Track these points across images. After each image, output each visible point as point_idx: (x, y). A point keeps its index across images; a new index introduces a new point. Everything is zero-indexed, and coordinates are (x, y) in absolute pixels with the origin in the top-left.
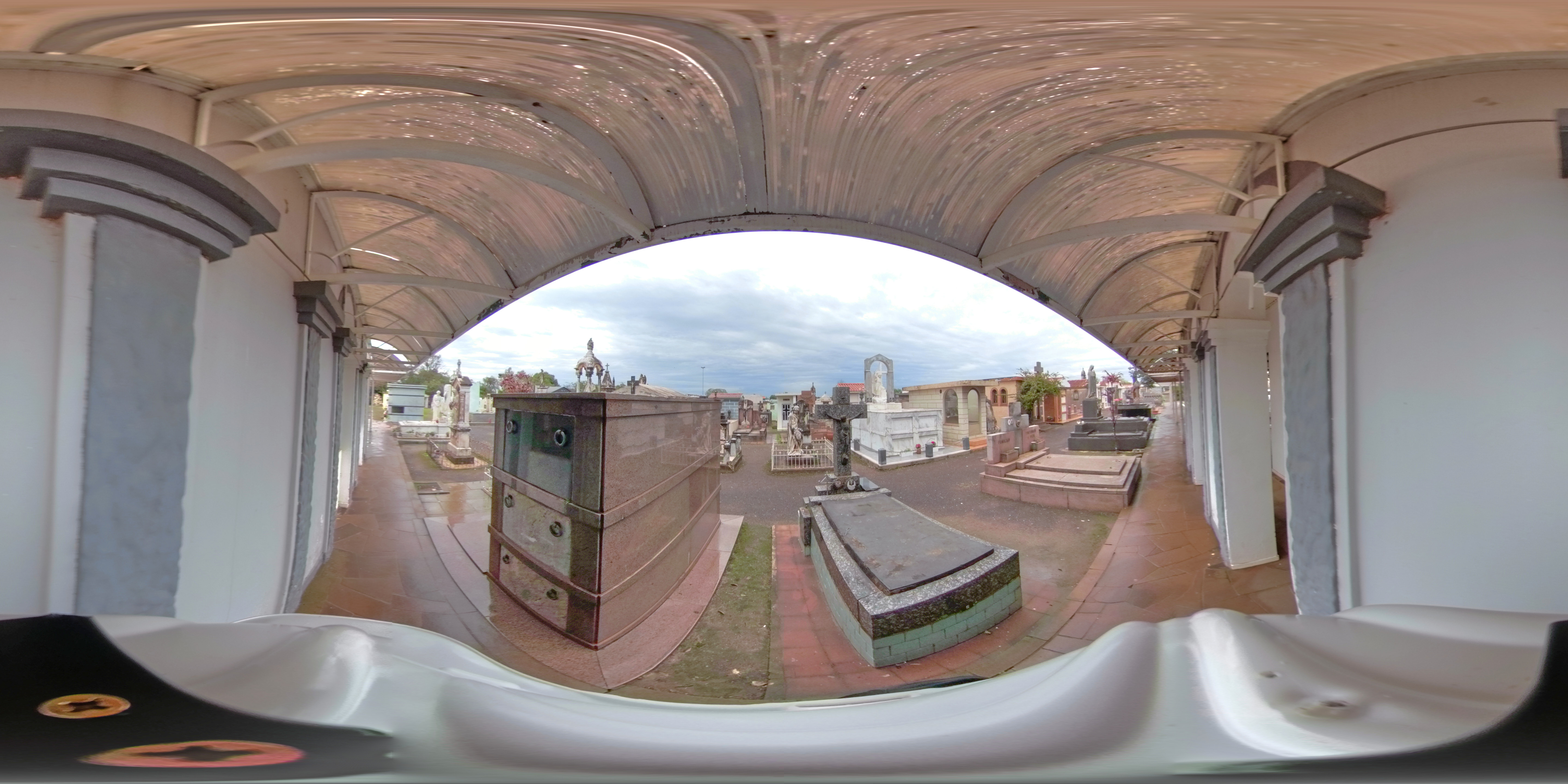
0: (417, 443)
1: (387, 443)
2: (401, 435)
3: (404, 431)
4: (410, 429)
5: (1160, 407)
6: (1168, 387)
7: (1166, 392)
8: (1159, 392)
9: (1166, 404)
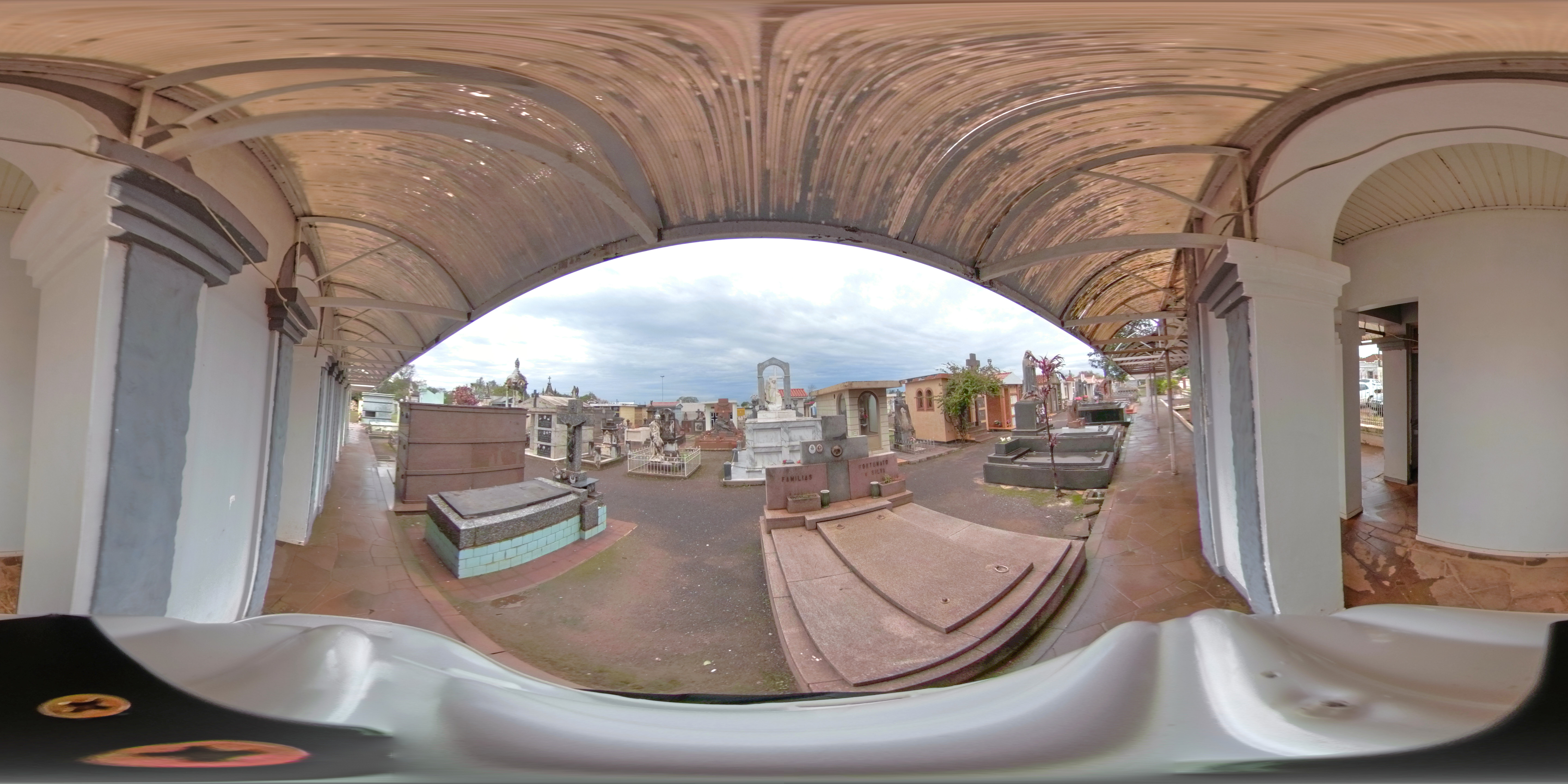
0: (383, 438)
1: (361, 437)
2: (371, 432)
3: (374, 429)
4: (378, 428)
5: (1135, 404)
6: (1144, 380)
7: (1143, 386)
8: (1134, 386)
9: (1142, 400)
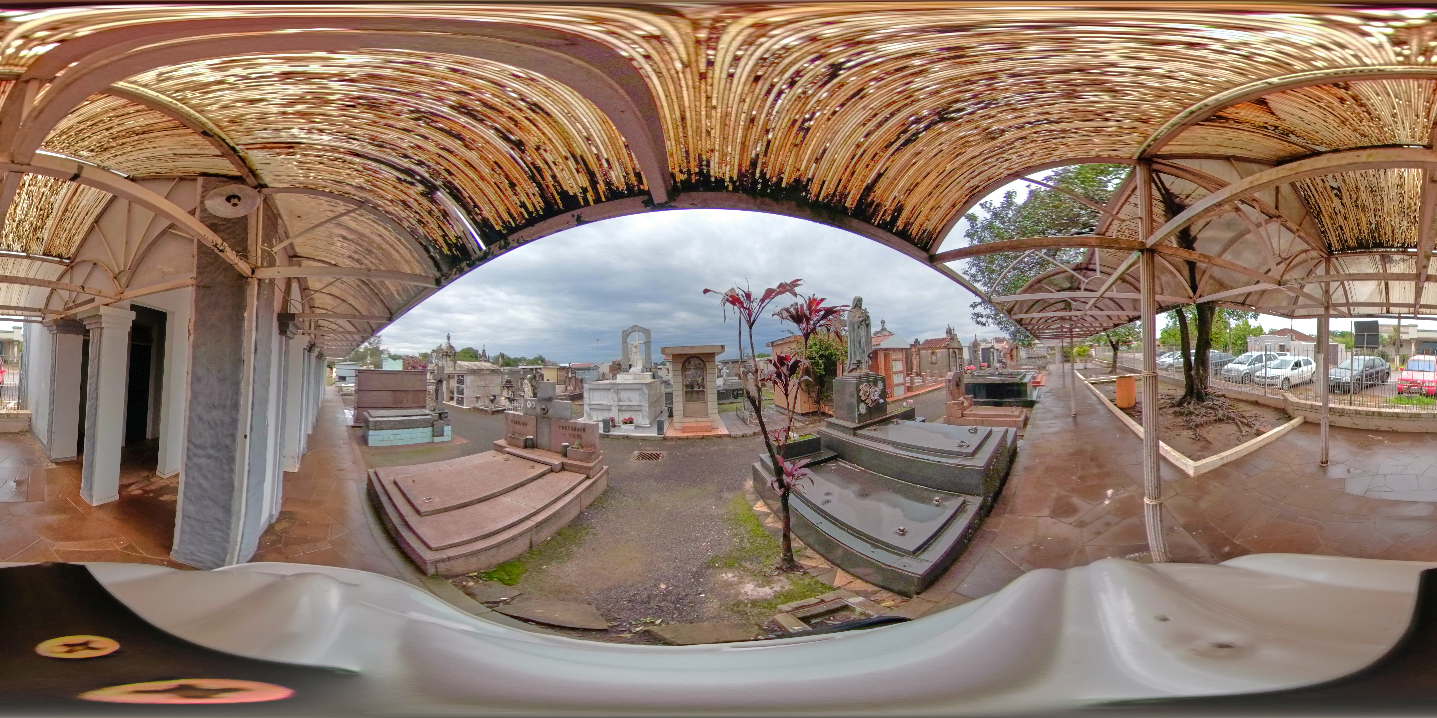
2: (342, 391)
3: (344, 389)
4: (347, 388)
5: (1044, 372)
6: (1054, 347)
7: (1052, 352)
8: (1044, 353)
9: (1051, 367)
